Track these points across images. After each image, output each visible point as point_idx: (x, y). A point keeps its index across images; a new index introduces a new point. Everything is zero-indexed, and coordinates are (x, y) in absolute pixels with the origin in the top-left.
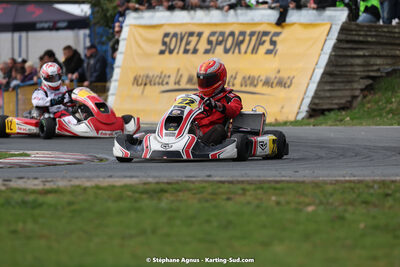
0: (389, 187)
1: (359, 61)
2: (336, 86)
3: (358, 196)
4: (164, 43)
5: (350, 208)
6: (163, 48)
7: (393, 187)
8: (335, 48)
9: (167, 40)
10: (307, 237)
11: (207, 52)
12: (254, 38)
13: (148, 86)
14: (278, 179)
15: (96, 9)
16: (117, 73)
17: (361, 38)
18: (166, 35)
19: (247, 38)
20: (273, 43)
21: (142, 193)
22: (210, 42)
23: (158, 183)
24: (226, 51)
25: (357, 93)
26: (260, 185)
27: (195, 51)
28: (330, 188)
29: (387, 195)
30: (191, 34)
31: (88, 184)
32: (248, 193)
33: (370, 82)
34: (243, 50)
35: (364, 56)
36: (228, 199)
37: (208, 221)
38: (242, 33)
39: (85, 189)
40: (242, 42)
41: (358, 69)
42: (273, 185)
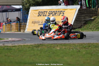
0: (90, 45)
1: (83, 17)
2: (78, 23)
3: (83, 46)
4: (39, 14)
5: (81, 49)
6: (39, 15)
7: (91, 44)
8: (77, 14)
9: (39, 13)
10: (72, 55)
11: (48, 16)
12: (59, 12)
13: (35, 24)
14: (65, 43)
15: (23, 7)
16: (28, 21)
17: (83, 12)
18: (39, 12)
19: (57, 12)
20: (63, 13)
21: (34, 46)
22: (49, 13)
23: (38, 44)
24: (53, 15)
25: (82, 24)
26: (61, 44)
27: (46, 16)
28: (77, 45)
29: (90, 46)
30: (45, 12)
31: (22, 45)
32: (58, 46)
33: (85, 22)
34: (56, 15)
35: (84, 16)
36: (54, 47)
37: (49, 52)
38: (56, 11)
39: (21, 46)
40: (56, 13)
41: (82, 19)
42: (64, 44)
